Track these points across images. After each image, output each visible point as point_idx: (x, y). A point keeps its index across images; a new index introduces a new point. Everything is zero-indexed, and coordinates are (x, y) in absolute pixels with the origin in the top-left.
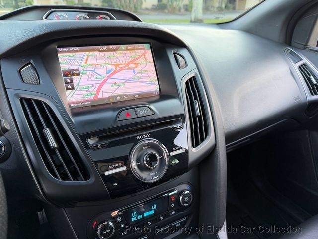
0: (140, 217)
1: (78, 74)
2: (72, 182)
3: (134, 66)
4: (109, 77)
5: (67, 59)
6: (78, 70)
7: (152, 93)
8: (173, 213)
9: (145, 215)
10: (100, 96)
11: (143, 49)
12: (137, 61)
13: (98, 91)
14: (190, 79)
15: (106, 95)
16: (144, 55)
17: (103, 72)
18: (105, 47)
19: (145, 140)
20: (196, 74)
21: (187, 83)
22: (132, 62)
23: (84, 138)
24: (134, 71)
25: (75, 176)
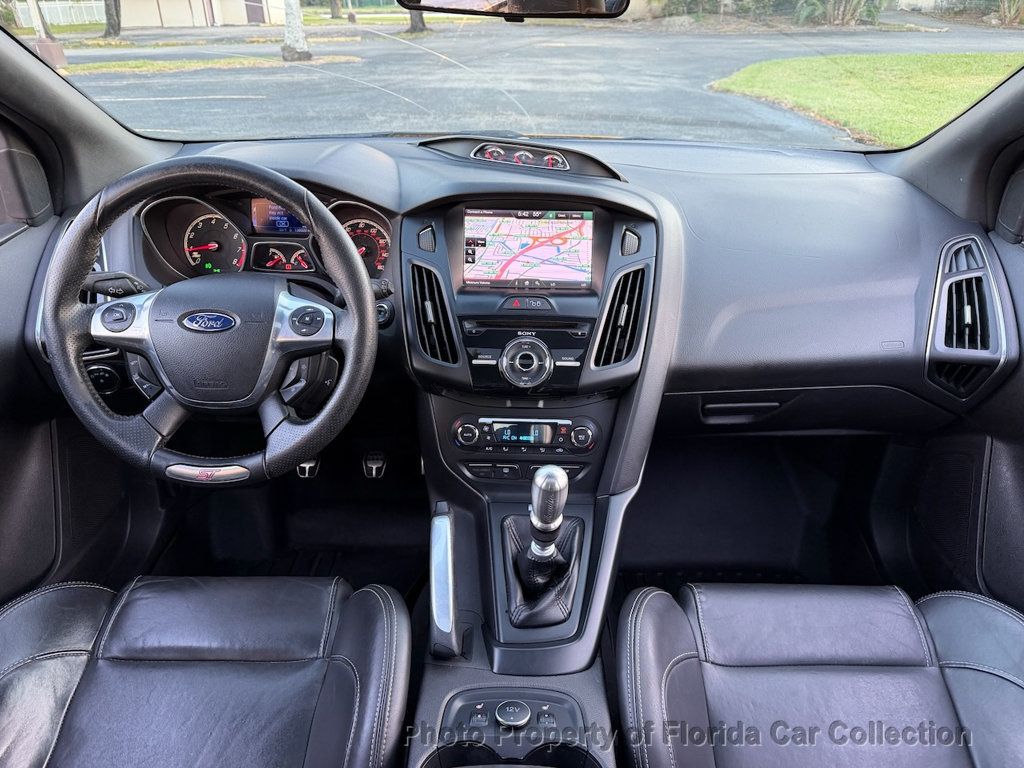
0: (514, 438)
1: (484, 245)
2: (440, 362)
3: (560, 241)
4: (522, 253)
5: (475, 225)
6: (484, 239)
7: (580, 283)
8: (560, 450)
9: (521, 438)
10: (503, 277)
11: (582, 218)
12: (567, 236)
13: (502, 270)
14: (636, 273)
15: (511, 277)
16: (580, 227)
17: (514, 245)
18: (526, 213)
19: (527, 337)
20: (648, 265)
21: (627, 276)
22: (559, 236)
23: (461, 319)
24: (558, 249)
25: (445, 359)
